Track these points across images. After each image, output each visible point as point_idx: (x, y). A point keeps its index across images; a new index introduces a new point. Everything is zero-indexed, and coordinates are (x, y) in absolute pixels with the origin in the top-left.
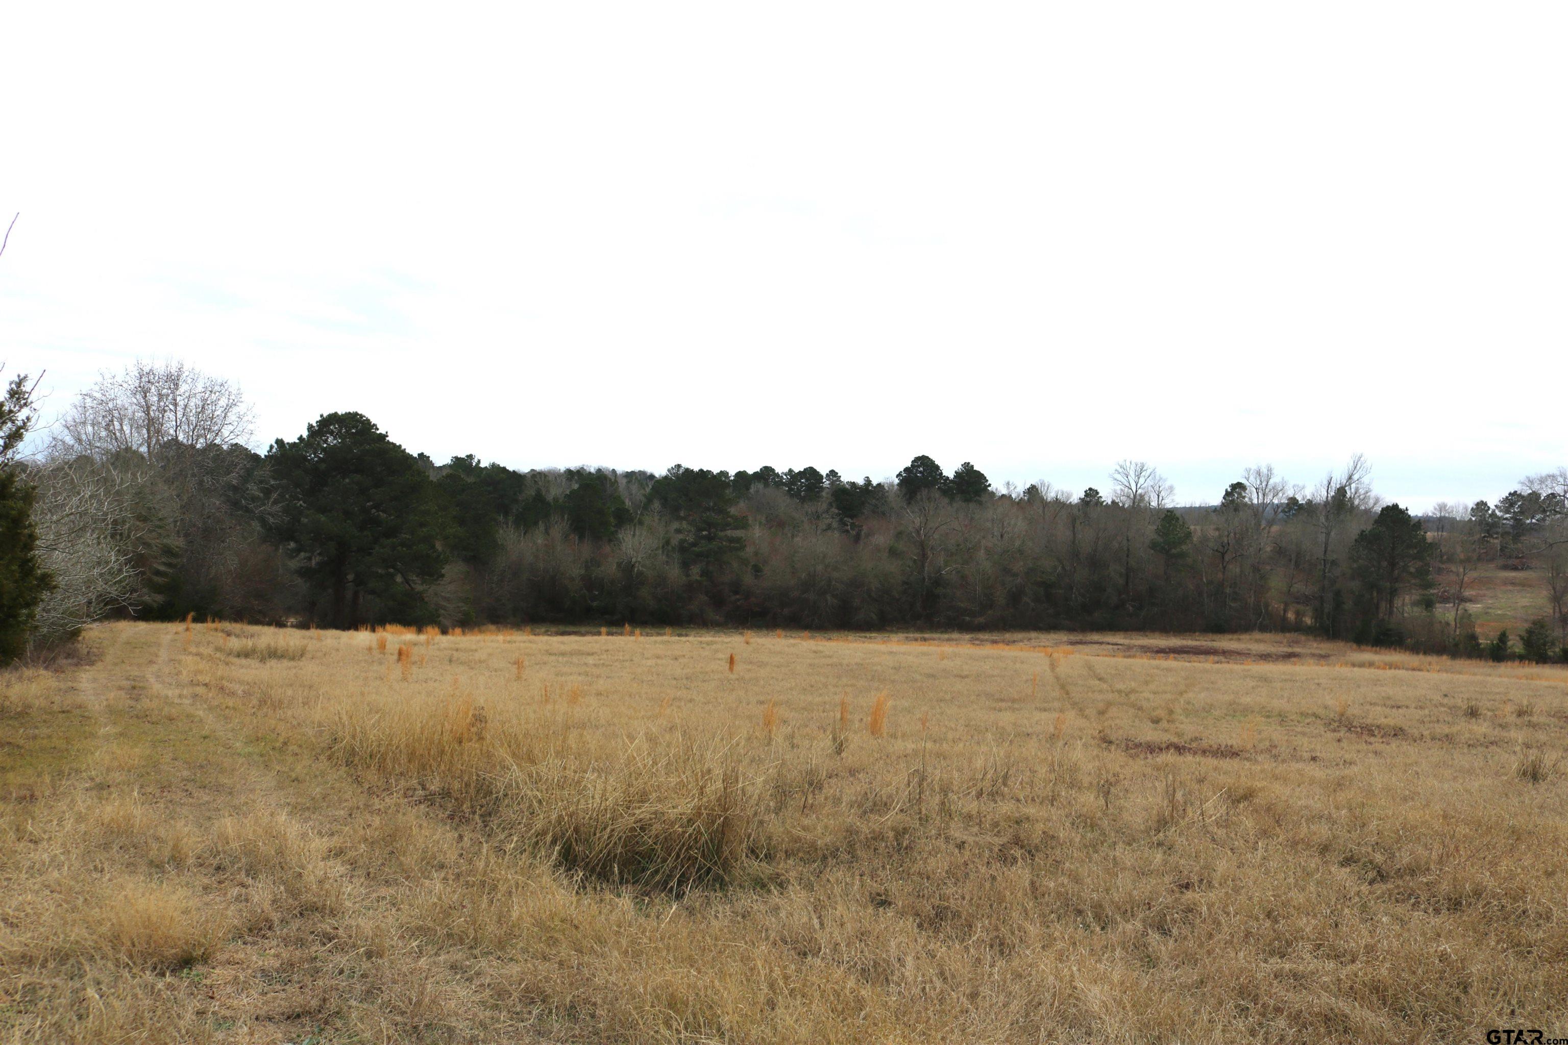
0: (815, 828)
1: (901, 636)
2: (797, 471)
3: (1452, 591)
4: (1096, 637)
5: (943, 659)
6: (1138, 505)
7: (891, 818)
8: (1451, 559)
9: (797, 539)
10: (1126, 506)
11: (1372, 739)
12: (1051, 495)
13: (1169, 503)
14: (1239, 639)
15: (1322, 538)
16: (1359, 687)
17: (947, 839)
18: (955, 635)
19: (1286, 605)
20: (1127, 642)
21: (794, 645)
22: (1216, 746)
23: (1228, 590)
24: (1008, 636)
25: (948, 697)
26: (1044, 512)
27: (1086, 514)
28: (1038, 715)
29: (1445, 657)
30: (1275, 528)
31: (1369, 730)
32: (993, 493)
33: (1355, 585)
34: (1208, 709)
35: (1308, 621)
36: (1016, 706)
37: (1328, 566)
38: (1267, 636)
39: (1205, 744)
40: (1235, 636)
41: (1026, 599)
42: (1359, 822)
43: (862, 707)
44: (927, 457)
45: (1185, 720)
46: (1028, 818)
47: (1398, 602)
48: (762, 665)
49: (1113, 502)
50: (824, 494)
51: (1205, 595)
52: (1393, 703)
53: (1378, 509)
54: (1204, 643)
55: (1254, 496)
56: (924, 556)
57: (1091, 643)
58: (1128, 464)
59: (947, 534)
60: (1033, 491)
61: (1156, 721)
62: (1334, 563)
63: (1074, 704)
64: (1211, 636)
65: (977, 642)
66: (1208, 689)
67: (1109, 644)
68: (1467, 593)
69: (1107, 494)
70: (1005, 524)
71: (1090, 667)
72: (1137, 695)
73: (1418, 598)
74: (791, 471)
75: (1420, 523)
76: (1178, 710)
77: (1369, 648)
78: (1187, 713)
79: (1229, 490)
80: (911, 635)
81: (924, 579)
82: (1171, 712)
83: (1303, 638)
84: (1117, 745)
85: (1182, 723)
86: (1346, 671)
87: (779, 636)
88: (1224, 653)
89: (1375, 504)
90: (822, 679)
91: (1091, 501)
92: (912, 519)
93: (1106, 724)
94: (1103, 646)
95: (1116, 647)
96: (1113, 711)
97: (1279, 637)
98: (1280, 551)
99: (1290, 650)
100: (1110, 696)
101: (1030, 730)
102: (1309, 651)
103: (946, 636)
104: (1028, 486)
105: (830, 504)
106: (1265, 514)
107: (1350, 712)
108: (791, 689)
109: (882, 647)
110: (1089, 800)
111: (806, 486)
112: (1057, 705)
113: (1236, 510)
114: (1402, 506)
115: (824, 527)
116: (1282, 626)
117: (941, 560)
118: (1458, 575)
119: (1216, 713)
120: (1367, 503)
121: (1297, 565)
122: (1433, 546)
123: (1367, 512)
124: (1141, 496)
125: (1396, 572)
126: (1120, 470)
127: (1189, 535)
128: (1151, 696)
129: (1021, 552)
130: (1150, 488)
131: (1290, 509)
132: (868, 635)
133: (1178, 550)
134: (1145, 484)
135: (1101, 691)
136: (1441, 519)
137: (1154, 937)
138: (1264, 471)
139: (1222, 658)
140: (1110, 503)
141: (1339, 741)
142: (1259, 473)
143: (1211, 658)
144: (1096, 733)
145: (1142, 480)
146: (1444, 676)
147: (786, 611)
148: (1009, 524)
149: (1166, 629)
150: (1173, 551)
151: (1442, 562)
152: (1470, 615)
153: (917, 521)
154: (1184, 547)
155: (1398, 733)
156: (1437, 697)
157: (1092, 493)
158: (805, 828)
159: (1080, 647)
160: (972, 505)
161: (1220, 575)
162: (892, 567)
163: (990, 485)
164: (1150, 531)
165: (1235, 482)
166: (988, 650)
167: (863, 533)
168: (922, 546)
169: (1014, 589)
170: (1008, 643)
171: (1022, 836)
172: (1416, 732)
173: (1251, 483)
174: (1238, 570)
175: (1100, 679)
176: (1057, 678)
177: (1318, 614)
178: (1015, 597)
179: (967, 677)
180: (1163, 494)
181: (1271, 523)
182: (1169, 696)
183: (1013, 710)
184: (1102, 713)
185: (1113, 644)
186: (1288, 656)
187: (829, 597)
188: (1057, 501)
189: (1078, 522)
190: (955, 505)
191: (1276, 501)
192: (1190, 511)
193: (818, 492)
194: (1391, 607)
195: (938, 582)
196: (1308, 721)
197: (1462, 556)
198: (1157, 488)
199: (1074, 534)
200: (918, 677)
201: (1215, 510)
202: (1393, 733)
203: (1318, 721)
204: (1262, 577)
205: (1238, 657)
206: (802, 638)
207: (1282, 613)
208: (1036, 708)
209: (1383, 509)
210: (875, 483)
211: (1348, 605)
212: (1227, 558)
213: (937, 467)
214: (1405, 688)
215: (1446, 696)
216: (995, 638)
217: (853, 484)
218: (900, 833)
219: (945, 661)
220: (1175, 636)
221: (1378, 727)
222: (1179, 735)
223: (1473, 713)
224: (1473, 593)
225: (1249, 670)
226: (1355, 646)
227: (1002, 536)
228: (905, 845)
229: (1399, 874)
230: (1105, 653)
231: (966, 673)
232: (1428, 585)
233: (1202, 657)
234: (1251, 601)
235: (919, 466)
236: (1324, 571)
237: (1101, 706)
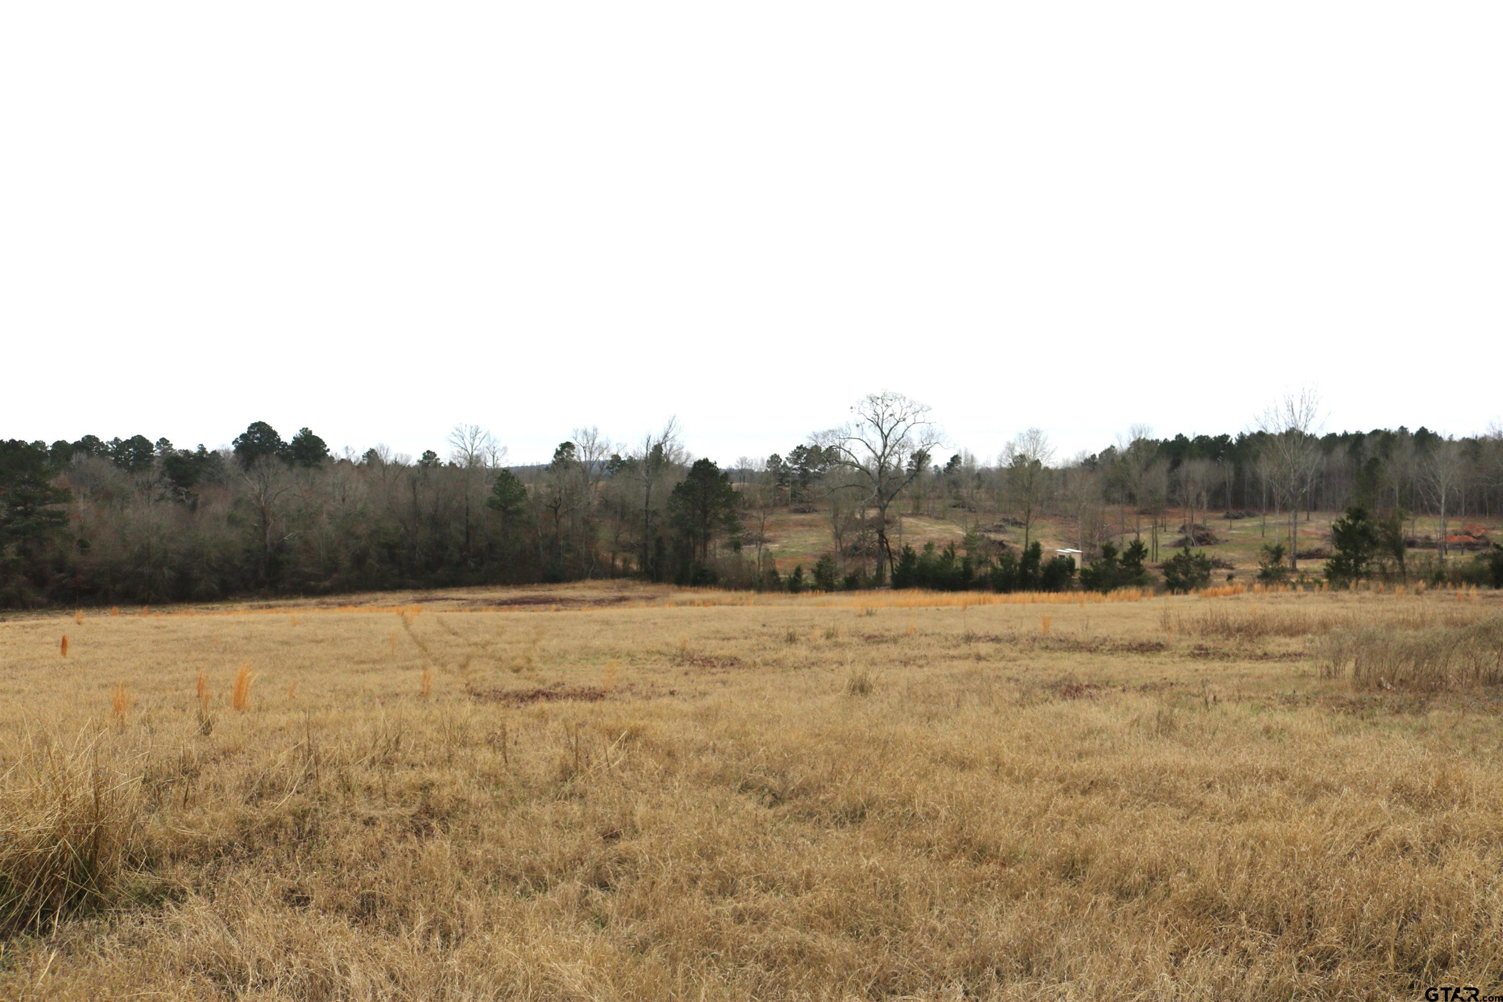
0: (202, 824)
1: (246, 604)
2: (123, 440)
3: (755, 533)
4: (440, 594)
5: (295, 625)
6: (475, 466)
7: (286, 801)
8: (751, 506)
9: (128, 511)
10: (464, 467)
11: (714, 670)
12: (390, 459)
13: (503, 464)
14: (574, 588)
15: (644, 490)
16: (689, 623)
17: (353, 817)
18: (302, 601)
19: (614, 553)
20: (470, 596)
21: (132, 622)
22: (579, 690)
23: (562, 543)
24: (354, 598)
25: (307, 663)
26: (384, 475)
27: (426, 475)
28: (402, 675)
29: (752, 592)
30: (601, 484)
31: (708, 662)
32: (332, 458)
33: (673, 532)
34: (563, 654)
35: (634, 567)
36: (378, 667)
37: (649, 516)
38: (599, 583)
39: (568, 688)
40: (571, 585)
41: (370, 561)
42: (744, 751)
43: (218, 681)
44: (264, 423)
45: (543, 667)
46: (432, 784)
47: (711, 546)
48: (98, 645)
49: (451, 463)
50: (155, 463)
51: (541, 549)
52: (723, 636)
53: (690, 464)
54: (542, 593)
55: (582, 454)
56: (265, 523)
57: (437, 599)
58: (464, 427)
59: (288, 500)
60: (372, 455)
61: (517, 670)
62: (655, 513)
63: (435, 661)
64: (548, 586)
65: (324, 606)
66: (557, 635)
67: (453, 599)
68: (767, 535)
69: (445, 457)
70: (347, 488)
71: (441, 622)
72: (493, 646)
73: (727, 541)
74: (116, 439)
75: (727, 475)
76: (535, 658)
77: (688, 588)
78: (545, 659)
79: (559, 449)
80: (255, 603)
81: (266, 546)
82: (529, 660)
83: (631, 583)
84: (486, 696)
85: (541, 670)
86: (675, 610)
87: (114, 614)
88: (563, 601)
89: (687, 459)
90: (169, 655)
91: (429, 463)
92: (251, 486)
93: (470, 677)
94: (448, 602)
95: (461, 602)
96: (474, 664)
97: (609, 583)
98: (606, 504)
99: (620, 594)
100: (468, 650)
101: (398, 690)
102: (636, 594)
103: (292, 602)
104: (367, 450)
105: (163, 474)
106: (592, 471)
107: (688, 647)
108: (135, 669)
109: (230, 618)
110: (486, 757)
111: (134, 455)
112: (419, 662)
113: (566, 467)
114: (711, 460)
115: (157, 497)
116: (612, 573)
117: (282, 526)
118: (759, 519)
119: (572, 658)
120: (679, 459)
121: (623, 516)
122: (737, 494)
123: (680, 466)
124: (478, 457)
125: (708, 519)
126: (457, 433)
127: (524, 492)
128: (507, 647)
129: (363, 514)
130: (485, 449)
131: (614, 465)
132: (210, 606)
133: (515, 507)
134: (480, 447)
135: (458, 646)
136: (742, 471)
137: (597, 894)
138: (590, 431)
139: (560, 606)
140: (447, 464)
141: (686, 674)
142: (585, 433)
143: (554, 606)
144: (463, 688)
145: (477, 442)
146: (760, 608)
147: (119, 587)
148: (350, 488)
149: (506, 582)
150: (510, 508)
151: (745, 509)
152: (771, 554)
153: (257, 488)
154: (520, 504)
155: (733, 662)
156: (758, 628)
157: (429, 456)
158: (190, 826)
159: (426, 604)
160: (312, 471)
161: (554, 529)
162: (233, 536)
163: (328, 450)
164: (487, 490)
165: (564, 442)
166: (336, 613)
167: (199, 502)
168: (263, 512)
169: (358, 552)
170: (356, 605)
171: (432, 803)
172: (750, 662)
173: (579, 442)
174: (570, 523)
175: (454, 634)
176: (414, 636)
177: (643, 561)
178: (359, 560)
179: (322, 641)
180: (497, 454)
181: (598, 479)
182: (523, 645)
183: (376, 671)
184: (463, 666)
185: (457, 600)
186: (620, 600)
187: (166, 570)
188: (396, 464)
189: (418, 483)
190: (294, 470)
191: (601, 459)
192: (524, 469)
193: (148, 461)
194: (705, 550)
195: (281, 548)
196: (653, 658)
197: (761, 502)
198: (492, 449)
199: (415, 496)
200: (272, 645)
201: (547, 468)
202: (729, 663)
203: (663, 658)
204: (592, 529)
205: (575, 604)
206: (140, 614)
207: (611, 561)
208: (398, 667)
209: (696, 463)
210: (209, 450)
211: (669, 549)
212: (559, 512)
213: (275, 433)
214: (729, 621)
215: (764, 626)
216: (340, 601)
217: (187, 452)
218: (301, 816)
219: (298, 628)
220: (515, 588)
221: (716, 658)
222: (543, 681)
223: (791, 639)
224: (771, 534)
225: (591, 616)
226: (676, 587)
227: (344, 500)
228: (307, 829)
229: (795, 794)
230: (451, 608)
231: (321, 637)
232: (735, 529)
233: (542, 606)
234: (583, 551)
235: (256, 433)
236: (646, 520)
237: (461, 660)
